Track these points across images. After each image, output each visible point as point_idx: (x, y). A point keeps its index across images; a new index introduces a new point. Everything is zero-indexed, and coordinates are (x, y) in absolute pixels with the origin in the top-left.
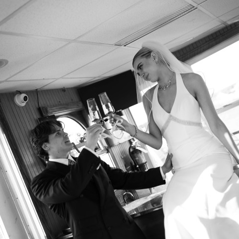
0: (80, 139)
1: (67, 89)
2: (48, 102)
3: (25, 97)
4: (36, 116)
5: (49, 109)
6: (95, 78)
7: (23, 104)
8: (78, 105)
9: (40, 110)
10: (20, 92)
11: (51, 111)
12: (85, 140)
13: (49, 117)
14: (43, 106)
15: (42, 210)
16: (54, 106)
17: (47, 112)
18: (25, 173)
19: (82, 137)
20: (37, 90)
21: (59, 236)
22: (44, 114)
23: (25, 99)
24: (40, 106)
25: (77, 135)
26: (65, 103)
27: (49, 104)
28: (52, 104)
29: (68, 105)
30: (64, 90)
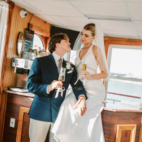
0: (39, 51)
1: (47, 23)
2: (35, 23)
3: (26, 14)
4: (26, 27)
5: (33, 27)
7: (23, 17)
9: (29, 25)
10: (25, 10)
11: (34, 28)
12: (41, 53)
13: (31, 30)
14: (32, 23)
15: (4, 72)
16: (36, 27)
18: (6, 50)
19: (41, 50)
20: (33, 14)
21: (5, 89)
22: (30, 28)
23: (26, 15)
24: (30, 23)
25: (39, 48)
26: (42, 29)
27: (34, 25)
28: (36, 25)
29: (43, 30)
30: (45, 22)
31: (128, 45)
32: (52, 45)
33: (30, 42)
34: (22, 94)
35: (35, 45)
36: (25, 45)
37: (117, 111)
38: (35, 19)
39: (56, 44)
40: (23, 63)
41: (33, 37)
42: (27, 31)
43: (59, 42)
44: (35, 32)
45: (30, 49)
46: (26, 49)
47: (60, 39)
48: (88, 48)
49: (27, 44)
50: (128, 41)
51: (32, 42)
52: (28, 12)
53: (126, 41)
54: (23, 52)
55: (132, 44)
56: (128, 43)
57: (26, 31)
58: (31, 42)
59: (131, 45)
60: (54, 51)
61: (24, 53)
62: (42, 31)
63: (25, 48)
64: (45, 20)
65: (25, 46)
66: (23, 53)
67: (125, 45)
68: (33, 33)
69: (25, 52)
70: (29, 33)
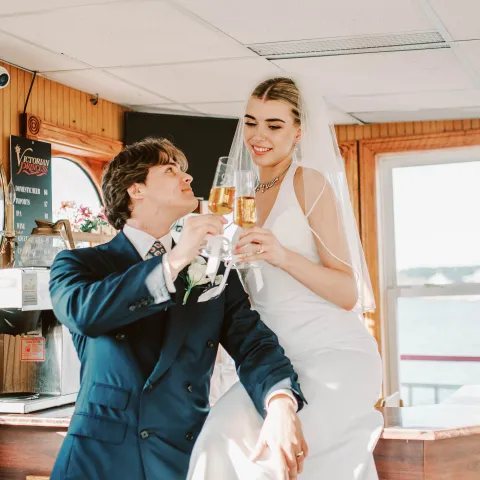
0: (84, 223)
1: (103, 100)
3: (5, 76)
4: (11, 129)
5: (43, 126)
6: (176, 103)
8: (111, 147)
9: (23, 119)
11: (45, 132)
12: (93, 231)
13: (36, 142)
14: (35, 113)
16: (58, 126)
17: (37, 131)
19: (91, 219)
20: (35, 72)
22: (29, 133)
23: (3, 80)
24: (28, 111)
25: (83, 211)
26: (84, 129)
27: (48, 117)
28: (54, 119)
29: (89, 136)
30: (94, 101)
31: (454, 145)
32: (114, 196)
33: (36, 191)
34: (29, 421)
35: (65, 200)
36: (18, 207)
37: (441, 435)
38: (47, 91)
39: (130, 191)
40: (14, 285)
41: (49, 168)
42: (18, 149)
43: (142, 180)
44: (54, 147)
45: (39, 224)
46: (21, 226)
47: (140, 165)
48: (277, 182)
49: (25, 202)
50: (454, 130)
51: (46, 192)
52: (10, 67)
53: (445, 131)
54: (9, 239)
55: (470, 139)
56: (452, 139)
57: (14, 150)
58: (42, 192)
59: (465, 144)
60: (129, 221)
61: (16, 244)
62: (85, 137)
63: (17, 220)
64: (93, 93)
65: (18, 212)
66: (12, 244)
67: (444, 147)
68: (45, 151)
69: (20, 239)
70: (29, 154)
